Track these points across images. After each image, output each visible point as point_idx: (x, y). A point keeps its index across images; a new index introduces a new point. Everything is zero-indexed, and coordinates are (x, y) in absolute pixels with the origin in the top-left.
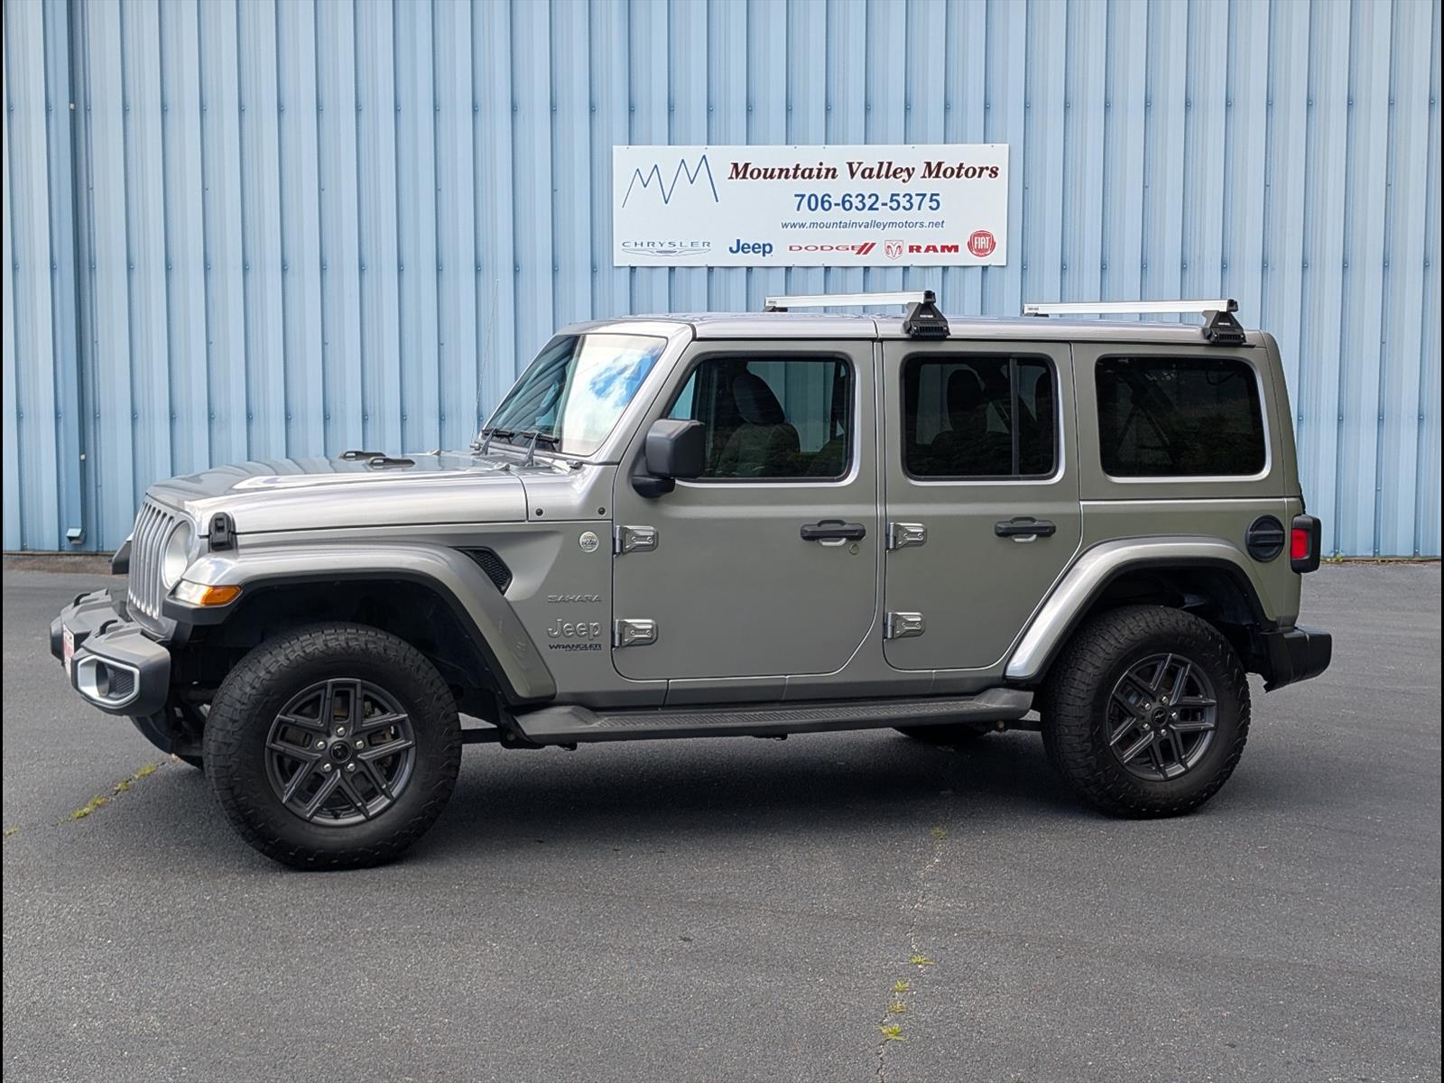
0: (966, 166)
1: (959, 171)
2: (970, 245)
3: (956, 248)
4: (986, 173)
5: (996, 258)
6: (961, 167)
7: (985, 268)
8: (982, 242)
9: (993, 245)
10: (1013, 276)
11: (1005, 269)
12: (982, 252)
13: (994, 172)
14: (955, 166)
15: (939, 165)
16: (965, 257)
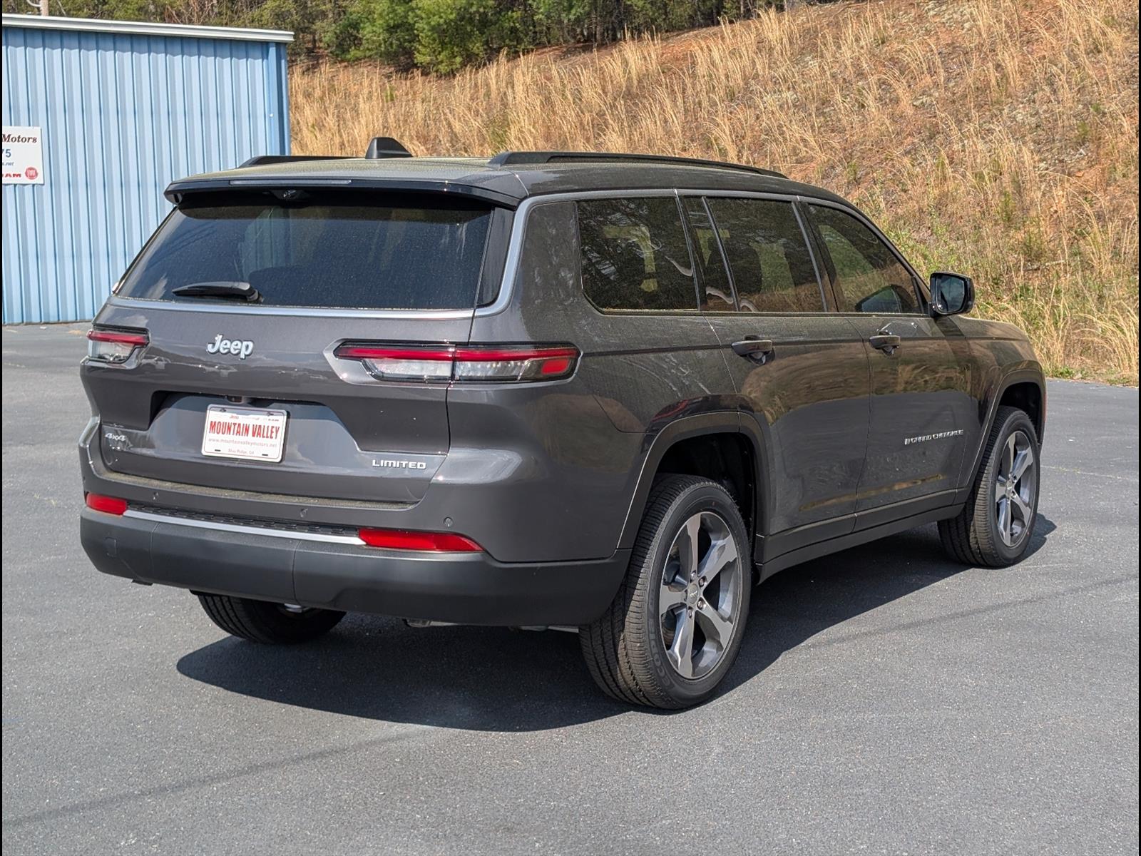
0: (22, 137)
1: (18, 139)
2: (26, 174)
3: (19, 175)
4: (31, 140)
5: (39, 180)
6: (19, 137)
7: (34, 185)
8: (32, 173)
9: (37, 174)
10: (46, 189)
11: (44, 187)
12: (32, 177)
13: (35, 140)
14: (17, 137)
15: (9, 136)
16: (24, 180)
